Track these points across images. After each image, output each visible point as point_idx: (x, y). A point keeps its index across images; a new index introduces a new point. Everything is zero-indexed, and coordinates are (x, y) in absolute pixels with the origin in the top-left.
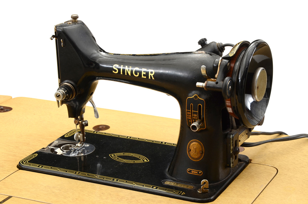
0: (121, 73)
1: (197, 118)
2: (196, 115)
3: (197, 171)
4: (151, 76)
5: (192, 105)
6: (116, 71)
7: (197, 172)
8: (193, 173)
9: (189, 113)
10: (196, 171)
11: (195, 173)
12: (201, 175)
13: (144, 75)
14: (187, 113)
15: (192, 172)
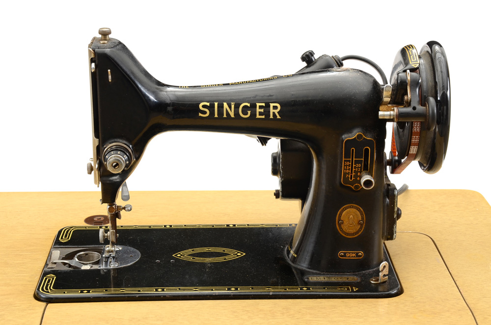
0: (216, 116)
1: (361, 170)
2: (360, 165)
3: (354, 253)
4: (274, 113)
5: (353, 150)
6: (205, 113)
7: (354, 255)
8: (349, 257)
9: (348, 163)
10: (352, 253)
11: (352, 257)
12: (361, 258)
13: (260, 114)
14: (344, 163)
15: (347, 255)
